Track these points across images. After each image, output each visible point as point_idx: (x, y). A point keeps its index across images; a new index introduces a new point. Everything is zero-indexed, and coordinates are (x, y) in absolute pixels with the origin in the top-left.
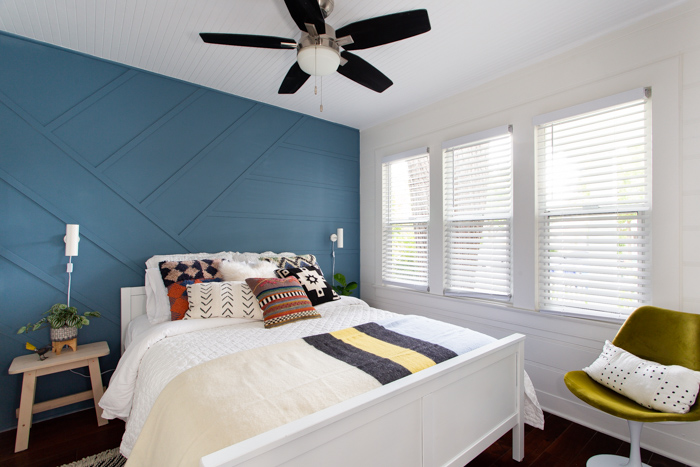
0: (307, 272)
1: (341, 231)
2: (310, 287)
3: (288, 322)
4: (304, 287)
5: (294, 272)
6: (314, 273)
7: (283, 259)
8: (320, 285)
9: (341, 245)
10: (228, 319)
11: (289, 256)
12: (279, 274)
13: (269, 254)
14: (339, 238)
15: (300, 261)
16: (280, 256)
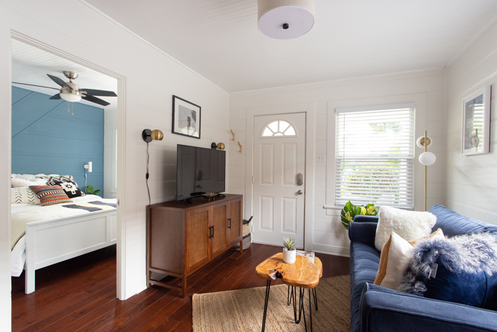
0: (66, 183)
1: (91, 163)
2: (67, 190)
3: (54, 204)
4: (64, 190)
5: (58, 183)
6: (71, 184)
7: (51, 178)
8: (74, 189)
9: (90, 170)
10: (19, 204)
11: (56, 176)
12: (49, 183)
13: (42, 175)
14: (90, 167)
15: (62, 178)
16: (49, 176)
